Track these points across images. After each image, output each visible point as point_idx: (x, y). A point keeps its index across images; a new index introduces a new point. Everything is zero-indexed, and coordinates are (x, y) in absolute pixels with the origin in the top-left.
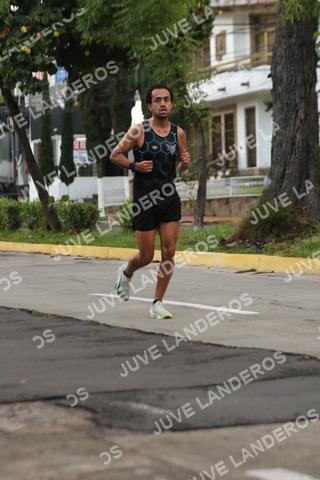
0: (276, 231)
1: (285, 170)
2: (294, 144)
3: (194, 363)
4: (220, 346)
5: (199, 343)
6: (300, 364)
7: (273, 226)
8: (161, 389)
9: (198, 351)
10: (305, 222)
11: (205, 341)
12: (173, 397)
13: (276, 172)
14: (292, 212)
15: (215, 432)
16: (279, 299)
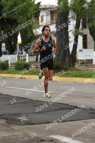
0: (57, 70)
1: (60, 53)
2: (62, 46)
3: (35, 106)
4: (42, 101)
5: (36, 101)
6: (64, 106)
7: (57, 68)
8: (26, 113)
9: (36, 103)
10: (65, 67)
11: (38, 100)
12: (29, 116)
13: (57, 54)
14: (62, 65)
15: (40, 125)
16: (58, 89)
